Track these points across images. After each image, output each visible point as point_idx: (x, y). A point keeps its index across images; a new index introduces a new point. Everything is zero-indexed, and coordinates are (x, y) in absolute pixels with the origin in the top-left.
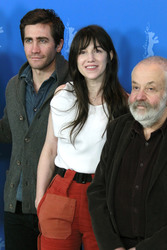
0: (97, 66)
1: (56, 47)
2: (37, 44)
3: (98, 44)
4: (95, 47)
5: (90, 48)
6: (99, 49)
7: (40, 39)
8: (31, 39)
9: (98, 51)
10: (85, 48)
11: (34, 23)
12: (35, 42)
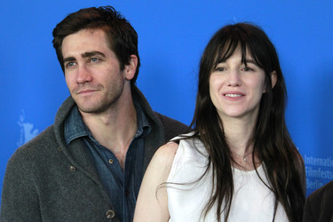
0: (243, 95)
1: (122, 68)
2: (85, 68)
3: (249, 57)
4: (244, 61)
5: (234, 61)
6: (250, 65)
7: (89, 56)
8: (72, 60)
9: (247, 69)
10: (224, 60)
11: (75, 29)
12: (81, 63)
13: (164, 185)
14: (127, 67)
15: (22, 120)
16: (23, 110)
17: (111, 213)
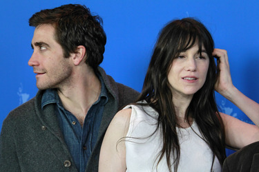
13: (123, 139)
14: (73, 55)
15: (21, 91)
16: (21, 84)
17: (68, 163)
